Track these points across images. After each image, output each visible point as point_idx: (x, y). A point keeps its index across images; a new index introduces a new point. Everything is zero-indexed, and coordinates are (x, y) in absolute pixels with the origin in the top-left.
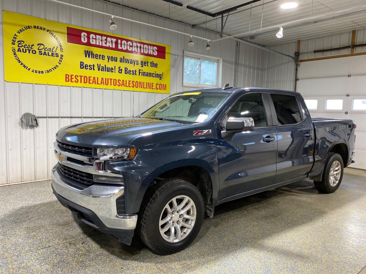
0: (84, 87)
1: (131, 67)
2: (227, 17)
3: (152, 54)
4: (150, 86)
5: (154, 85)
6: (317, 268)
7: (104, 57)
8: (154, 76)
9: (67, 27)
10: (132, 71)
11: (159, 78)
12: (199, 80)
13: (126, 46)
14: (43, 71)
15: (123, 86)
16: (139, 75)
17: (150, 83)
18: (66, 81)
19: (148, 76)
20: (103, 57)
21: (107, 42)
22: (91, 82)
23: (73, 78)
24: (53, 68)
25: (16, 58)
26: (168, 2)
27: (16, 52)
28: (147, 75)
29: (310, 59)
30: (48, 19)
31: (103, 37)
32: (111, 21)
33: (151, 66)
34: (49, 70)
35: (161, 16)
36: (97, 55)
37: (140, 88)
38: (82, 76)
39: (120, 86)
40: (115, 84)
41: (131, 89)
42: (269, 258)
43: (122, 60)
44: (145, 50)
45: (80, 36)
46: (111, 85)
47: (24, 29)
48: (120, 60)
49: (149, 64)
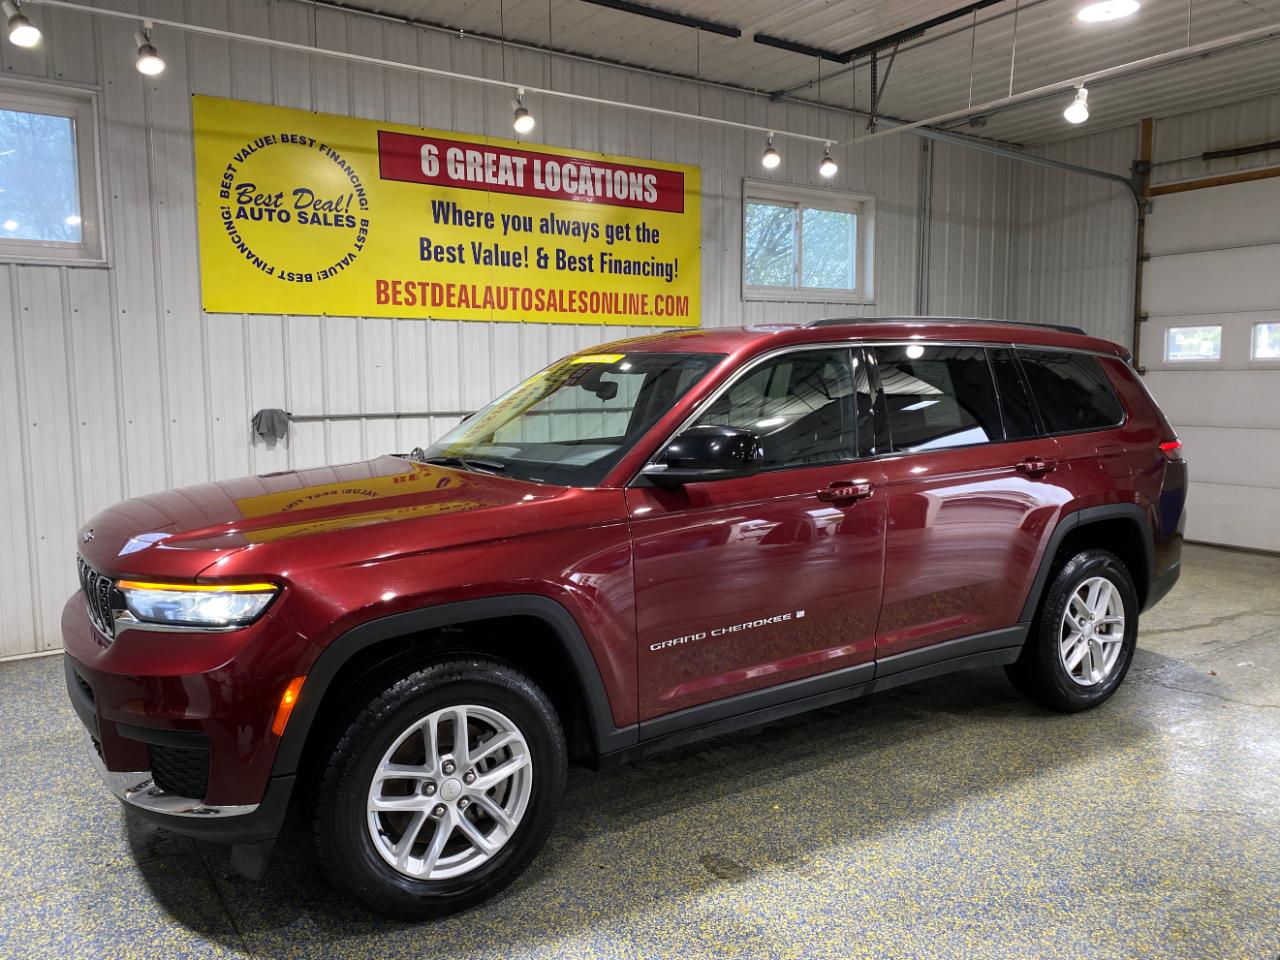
0: (434, 320)
1: (574, 246)
2: (891, 61)
3: (640, 199)
4: (635, 304)
5: (650, 301)
6: (1226, 879)
7: (492, 219)
8: (649, 272)
9: (379, 132)
10: (580, 259)
11: (665, 277)
12: (796, 275)
13: (557, 180)
14: (311, 276)
15: (552, 308)
16: (602, 271)
17: (638, 296)
18: (379, 302)
19: (629, 273)
20: (489, 218)
21: (498, 168)
22: (454, 300)
23: (400, 292)
24: (339, 264)
25: (233, 238)
26: (693, 26)
27: (233, 218)
28: (625, 268)
29: (1189, 184)
30: (321, 110)
31: (486, 154)
32: (515, 106)
33: (639, 240)
34: (330, 270)
35: (667, 73)
36: (469, 215)
37: (603, 312)
38: (428, 284)
39: (541, 309)
40: (527, 306)
41: (577, 317)
42: (1063, 849)
43: (547, 225)
44: (617, 188)
45: (418, 158)
46: (515, 307)
47: (254, 147)
48: (542, 227)
49: (633, 234)
